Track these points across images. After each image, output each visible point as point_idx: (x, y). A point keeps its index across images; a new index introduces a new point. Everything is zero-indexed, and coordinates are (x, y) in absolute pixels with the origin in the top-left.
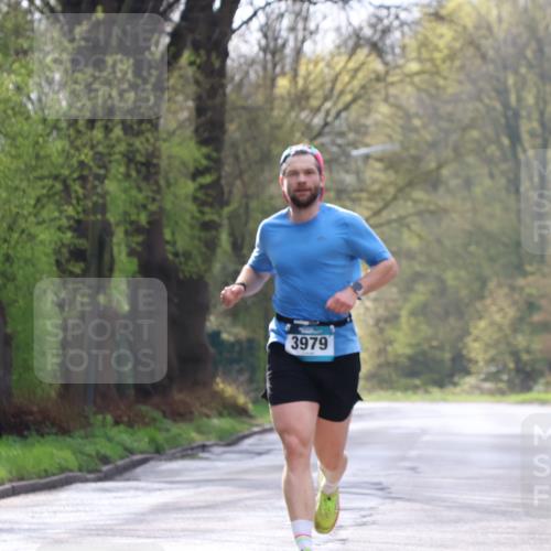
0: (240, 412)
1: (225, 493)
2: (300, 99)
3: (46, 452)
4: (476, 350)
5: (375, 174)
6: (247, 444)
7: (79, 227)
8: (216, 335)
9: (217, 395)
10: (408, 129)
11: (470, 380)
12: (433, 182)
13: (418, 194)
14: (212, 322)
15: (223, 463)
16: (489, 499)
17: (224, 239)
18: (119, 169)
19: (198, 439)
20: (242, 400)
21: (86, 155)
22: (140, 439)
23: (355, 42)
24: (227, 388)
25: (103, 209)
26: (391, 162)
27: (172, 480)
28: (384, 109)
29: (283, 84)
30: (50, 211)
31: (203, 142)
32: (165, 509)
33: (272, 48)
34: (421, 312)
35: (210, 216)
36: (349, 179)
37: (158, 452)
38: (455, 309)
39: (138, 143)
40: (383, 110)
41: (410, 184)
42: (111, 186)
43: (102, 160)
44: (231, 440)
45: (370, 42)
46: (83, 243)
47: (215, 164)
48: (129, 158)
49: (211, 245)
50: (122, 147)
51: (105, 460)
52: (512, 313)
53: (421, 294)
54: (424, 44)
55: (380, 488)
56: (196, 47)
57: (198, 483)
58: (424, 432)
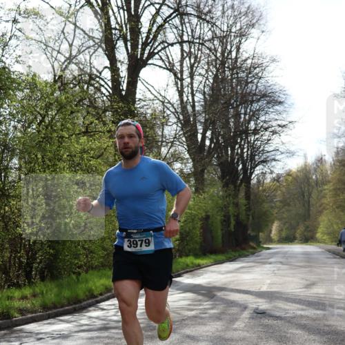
0: (254, 248)
2: (264, 191)
3: (220, 257)
4: (298, 235)
5: (278, 204)
6: (256, 254)
7: (225, 216)
8: (249, 234)
9: (250, 245)
10: (284, 195)
11: (296, 241)
12: (289, 205)
13: (286, 207)
14: (249, 232)
15: (252, 258)
16: (301, 264)
17: (251, 218)
18: (231, 205)
19: (247, 253)
20: (255, 246)
21: (226, 203)
22: (237, 254)
23: (274, 180)
24: (252, 244)
25: (228, 213)
26: (281, 202)
27: (243, 262)
28: (279, 192)
29: (261, 188)
30: (219, 213)
31: (246, 200)
32: (242, 268)
33: (259, 181)
34: (287, 229)
35: (248, 213)
36: (273, 205)
37: (240, 256)
38: (293, 228)
39: (235, 201)
41: (285, 205)
42: (230, 208)
43: (228, 204)
44: (253, 254)
45: (277, 179)
46: (226, 219)
47: (249, 203)
48: (233, 203)
49: (248, 218)
51: (230, 258)
52: (304, 228)
53: (287, 225)
54: (287, 180)
55: (281, 262)
56: (246, 183)
57: (248, 262)
58: (289, 251)
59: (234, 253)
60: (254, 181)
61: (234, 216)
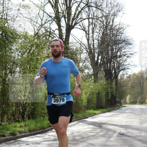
0: (119, 106)
1: (118, 113)
2: (124, 82)
3: (104, 110)
4: (138, 101)
5: (129, 87)
6: (120, 109)
7: (106, 92)
8: (117, 101)
9: (117, 105)
10: (132, 84)
11: (137, 103)
12: (134, 88)
13: (133, 89)
14: (117, 99)
15: (118, 111)
17: (118, 93)
18: (109, 88)
19: (116, 109)
20: (119, 105)
21: (107, 87)
22: (111, 109)
23: (128, 77)
24: (118, 105)
25: (108, 91)
26: (131, 86)
27: (114, 112)
29: (122, 81)
30: (104, 91)
31: (116, 86)
32: (114, 115)
33: (121, 78)
34: (133, 98)
35: (117, 91)
36: (127, 88)
37: (113, 110)
38: (136, 98)
40: (130, 82)
41: (132, 88)
42: (109, 89)
44: (118, 109)
45: (129, 77)
46: (107, 94)
47: (117, 87)
48: (110, 87)
49: (117, 94)
50: (110, 86)
51: (109, 110)
52: (141, 98)
53: (133, 97)
54: (133, 77)
55: (131, 113)
56: (115, 78)
57: (116, 112)
58: (134, 108)
59: (110, 109)
60: (119, 78)
61: (111, 92)
